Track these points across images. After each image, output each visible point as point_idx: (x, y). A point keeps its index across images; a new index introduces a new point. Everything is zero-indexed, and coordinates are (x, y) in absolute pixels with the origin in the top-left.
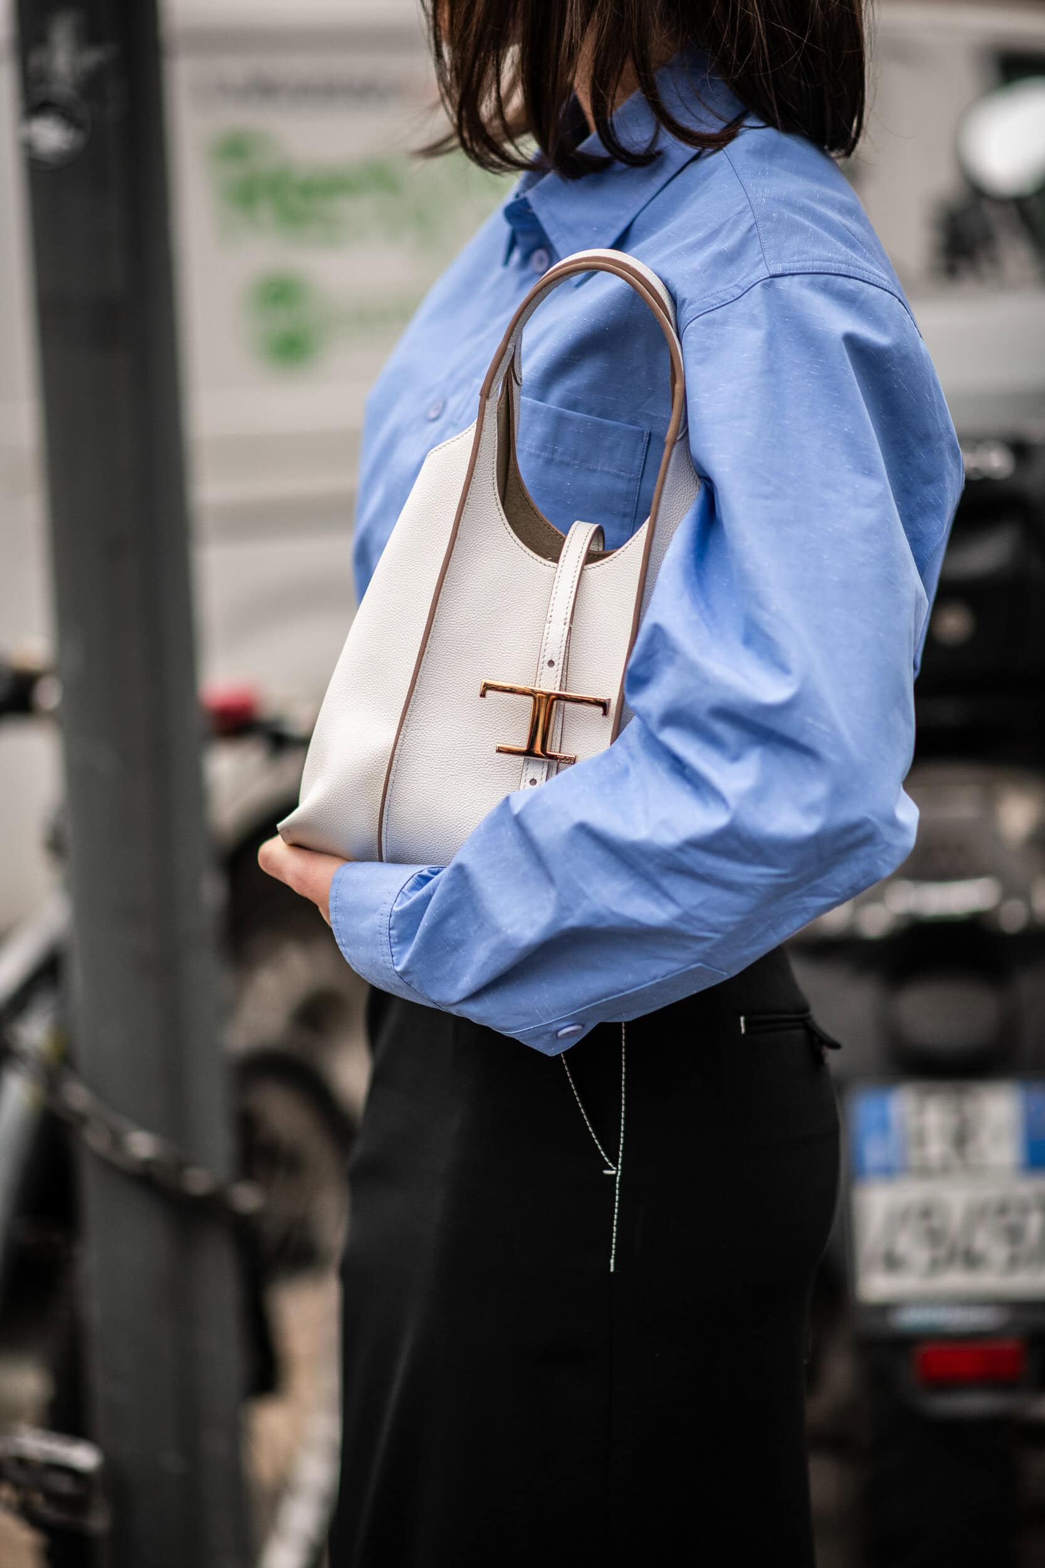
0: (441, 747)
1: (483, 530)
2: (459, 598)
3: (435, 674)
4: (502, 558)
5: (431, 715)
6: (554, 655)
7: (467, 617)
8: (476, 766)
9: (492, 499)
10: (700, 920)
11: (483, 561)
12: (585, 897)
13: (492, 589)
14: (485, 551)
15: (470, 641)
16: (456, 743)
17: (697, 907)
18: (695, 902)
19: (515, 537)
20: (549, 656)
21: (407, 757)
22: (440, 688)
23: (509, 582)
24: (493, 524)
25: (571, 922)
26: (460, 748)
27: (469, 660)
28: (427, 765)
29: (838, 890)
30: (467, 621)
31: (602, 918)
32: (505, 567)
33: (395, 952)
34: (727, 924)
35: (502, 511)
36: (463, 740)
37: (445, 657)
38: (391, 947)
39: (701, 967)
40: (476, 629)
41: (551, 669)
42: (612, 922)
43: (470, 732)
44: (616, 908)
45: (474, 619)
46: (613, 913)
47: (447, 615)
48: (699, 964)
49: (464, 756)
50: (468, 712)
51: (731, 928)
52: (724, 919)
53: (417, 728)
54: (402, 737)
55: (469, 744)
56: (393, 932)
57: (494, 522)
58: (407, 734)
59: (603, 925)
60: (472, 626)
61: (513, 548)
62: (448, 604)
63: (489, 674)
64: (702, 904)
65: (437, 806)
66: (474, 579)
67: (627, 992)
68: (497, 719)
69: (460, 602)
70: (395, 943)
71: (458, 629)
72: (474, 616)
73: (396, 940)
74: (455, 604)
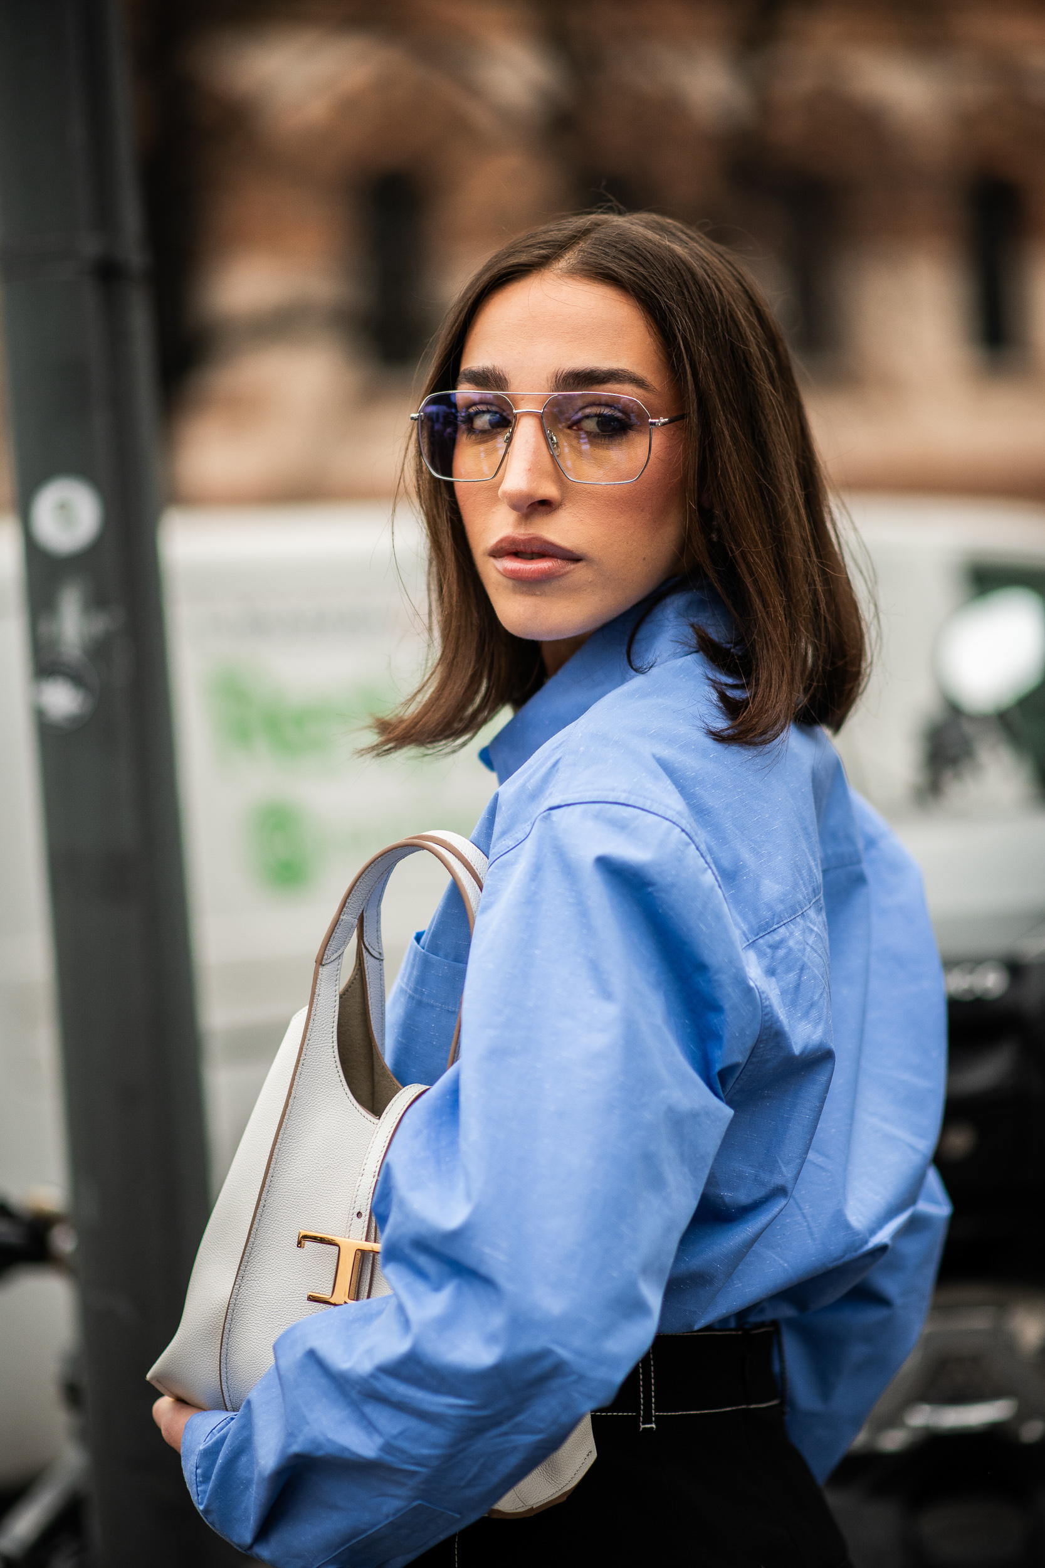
0: (272, 1297)
1: (322, 1090)
2: (297, 1155)
3: (272, 1227)
4: (337, 1117)
5: (267, 1267)
6: (362, 1207)
7: (303, 1173)
8: (302, 1316)
9: (331, 1061)
10: (402, 1451)
11: (320, 1120)
12: (307, 1423)
13: (326, 1146)
14: (323, 1111)
15: (304, 1196)
16: (286, 1294)
17: (396, 1437)
18: (395, 1431)
19: (351, 1097)
20: (358, 1208)
21: (243, 1307)
22: (277, 1241)
23: (341, 1139)
24: (332, 1085)
25: (295, 1448)
26: (288, 1299)
27: (302, 1215)
28: (259, 1315)
29: (541, 1426)
30: (302, 1177)
31: (319, 1446)
32: (338, 1126)
33: (201, 1491)
34: (429, 1457)
35: (341, 1073)
36: (293, 1291)
37: (281, 1211)
38: (197, 1486)
39: (420, 1504)
40: (311, 1185)
41: (359, 1220)
42: (329, 1450)
43: (299, 1283)
44: (330, 1436)
45: (308, 1175)
46: (329, 1440)
47: (284, 1170)
48: (419, 1502)
49: (292, 1307)
50: (299, 1264)
51: (436, 1463)
52: (426, 1451)
53: (253, 1278)
54: (238, 1286)
55: (297, 1295)
56: (199, 1471)
57: (332, 1083)
58: (243, 1285)
59: (321, 1453)
60: (307, 1181)
61: (347, 1107)
62: (285, 1160)
63: (319, 1228)
64: (401, 1433)
65: (265, 1355)
66: (312, 1136)
67: (370, 1532)
68: (323, 1272)
69: (297, 1158)
70: (200, 1482)
71: (294, 1184)
72: (309, 1172)
73: (201, 1479)
74: (292, 1160)
